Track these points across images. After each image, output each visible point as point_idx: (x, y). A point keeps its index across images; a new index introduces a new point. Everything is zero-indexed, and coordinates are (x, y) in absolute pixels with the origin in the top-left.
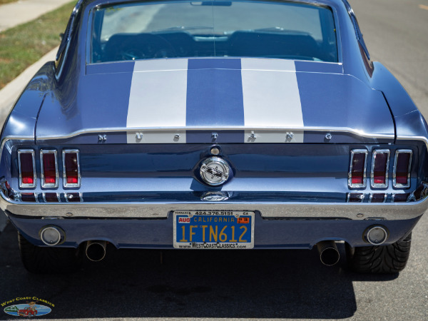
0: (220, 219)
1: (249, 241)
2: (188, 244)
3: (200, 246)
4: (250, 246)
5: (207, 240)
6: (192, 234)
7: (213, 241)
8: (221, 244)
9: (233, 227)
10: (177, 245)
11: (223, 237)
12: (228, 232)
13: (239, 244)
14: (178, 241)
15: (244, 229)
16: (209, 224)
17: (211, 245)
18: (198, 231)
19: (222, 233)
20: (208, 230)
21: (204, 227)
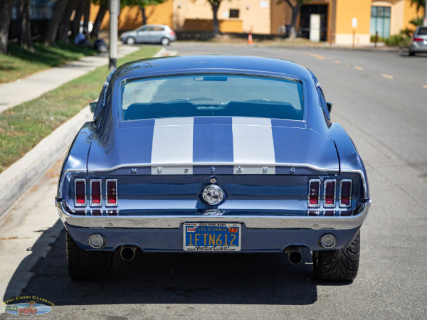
0: (217, 229)
1: (237, 245)
2: (194, 247)
3: (203, 249)
4: (238, 249)
5: (208, 245)
6: (196, 240)
7: (212, 245)
8: (218, 247)
9: (226, 235)
10: (186, 248)
11: (219, 242)
12: (222, 238)
13: (231, 248)
14: (187, 245)
15: (233, 237)
16: (208, 233)
17: (210, 249)
18: (201, 238)
19: (218, 240)
20: (208, 237)
21: (205, 235)
